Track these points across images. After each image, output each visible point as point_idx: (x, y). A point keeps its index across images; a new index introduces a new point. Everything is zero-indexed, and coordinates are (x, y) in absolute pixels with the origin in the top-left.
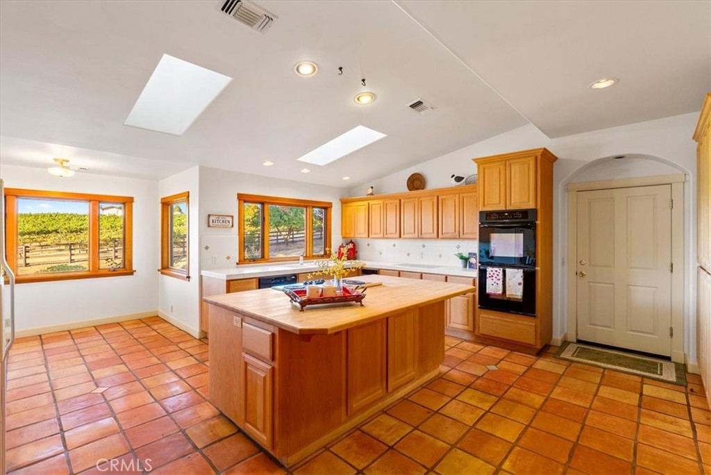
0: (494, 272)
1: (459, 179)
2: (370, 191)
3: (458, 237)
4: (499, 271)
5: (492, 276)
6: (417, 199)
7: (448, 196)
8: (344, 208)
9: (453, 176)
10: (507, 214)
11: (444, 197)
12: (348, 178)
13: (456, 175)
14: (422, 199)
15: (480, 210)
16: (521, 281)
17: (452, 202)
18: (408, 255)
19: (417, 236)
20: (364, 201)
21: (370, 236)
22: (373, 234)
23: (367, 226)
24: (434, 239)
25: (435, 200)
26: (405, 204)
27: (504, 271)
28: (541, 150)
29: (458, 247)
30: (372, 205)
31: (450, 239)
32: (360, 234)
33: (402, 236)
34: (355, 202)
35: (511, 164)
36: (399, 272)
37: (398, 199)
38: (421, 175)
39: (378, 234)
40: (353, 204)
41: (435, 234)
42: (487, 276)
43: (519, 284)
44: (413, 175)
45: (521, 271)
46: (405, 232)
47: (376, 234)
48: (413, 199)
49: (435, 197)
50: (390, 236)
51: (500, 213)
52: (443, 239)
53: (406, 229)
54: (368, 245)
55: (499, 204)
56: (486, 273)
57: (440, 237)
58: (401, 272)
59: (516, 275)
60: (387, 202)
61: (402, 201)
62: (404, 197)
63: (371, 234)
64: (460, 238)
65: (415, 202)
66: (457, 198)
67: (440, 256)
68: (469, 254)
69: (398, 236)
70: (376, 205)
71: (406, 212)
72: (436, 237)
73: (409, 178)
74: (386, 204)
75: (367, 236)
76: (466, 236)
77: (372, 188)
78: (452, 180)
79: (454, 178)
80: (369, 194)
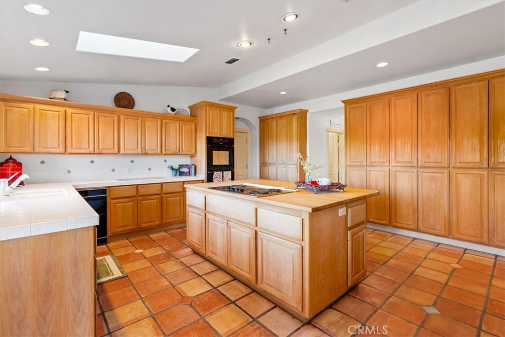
0: (218, 174)
1: (173, 110)
3: (178, 153)
4: (220, 173)
5: (217, 177)
6: (140, 118)
7: (170, 121)
8: (2, 108)
9: (168, 106)
10: (221, 140)
11: (167, 121)
13: (171, 106)
14: (145, 119)
15: (207, 135)
16: (230, 178)
17: (174, 127)
18: (113, 170)
19: (140, 152)
20: (55, 106)
21: (69, 150)
22: (76, 149)
23: (64, 139)
24: (158, 154)
25: (159, 122)
26: (126, 121)
27: (223, 173)
28: (236, 108)
29: (165, 161)
30: (72, 113)
31: (172, 154)
32: (47, 148)
33: (122, 151)
34: (34, 104)
35: (223, 110)
36: (137, 186)
37: (116, 114)
38: (131, 96)
39: (85, 149)
40: (31, 106)
41: (159, 150)
42: (214, 178)
43: (230, 179)
44: (121, 93)
45: (230, 172)
46: (126, 148)
47: (80, 149)
48: (136, 118)
49: (160, 120)
50: (104, 152)
51: (218, 138)
52: (166, 154)
53: (127, 145)
54: (42, 162)
55: (218, 133)
56: (212, 176)
57: (163, 153)
58: (139, 186)
59: (228, 174)
60: (99, 114)
61: (122, 117)
62: (124, 114)
63: (72, 149)
64: (180, 154)
65: (139, 121)
66: (177, 124)
67: (150, 169)
68: (180, 165)
69: (117, 152)
70: (81, 115)
71: (127, 128)
72: (160, 153)
73: (116, 95)
74: (99, 116)
75: (63, 151)
76: (184, 153)
77: (67, 92)
78: (169, 110)
79: (170, 108)
80: (60, 99)
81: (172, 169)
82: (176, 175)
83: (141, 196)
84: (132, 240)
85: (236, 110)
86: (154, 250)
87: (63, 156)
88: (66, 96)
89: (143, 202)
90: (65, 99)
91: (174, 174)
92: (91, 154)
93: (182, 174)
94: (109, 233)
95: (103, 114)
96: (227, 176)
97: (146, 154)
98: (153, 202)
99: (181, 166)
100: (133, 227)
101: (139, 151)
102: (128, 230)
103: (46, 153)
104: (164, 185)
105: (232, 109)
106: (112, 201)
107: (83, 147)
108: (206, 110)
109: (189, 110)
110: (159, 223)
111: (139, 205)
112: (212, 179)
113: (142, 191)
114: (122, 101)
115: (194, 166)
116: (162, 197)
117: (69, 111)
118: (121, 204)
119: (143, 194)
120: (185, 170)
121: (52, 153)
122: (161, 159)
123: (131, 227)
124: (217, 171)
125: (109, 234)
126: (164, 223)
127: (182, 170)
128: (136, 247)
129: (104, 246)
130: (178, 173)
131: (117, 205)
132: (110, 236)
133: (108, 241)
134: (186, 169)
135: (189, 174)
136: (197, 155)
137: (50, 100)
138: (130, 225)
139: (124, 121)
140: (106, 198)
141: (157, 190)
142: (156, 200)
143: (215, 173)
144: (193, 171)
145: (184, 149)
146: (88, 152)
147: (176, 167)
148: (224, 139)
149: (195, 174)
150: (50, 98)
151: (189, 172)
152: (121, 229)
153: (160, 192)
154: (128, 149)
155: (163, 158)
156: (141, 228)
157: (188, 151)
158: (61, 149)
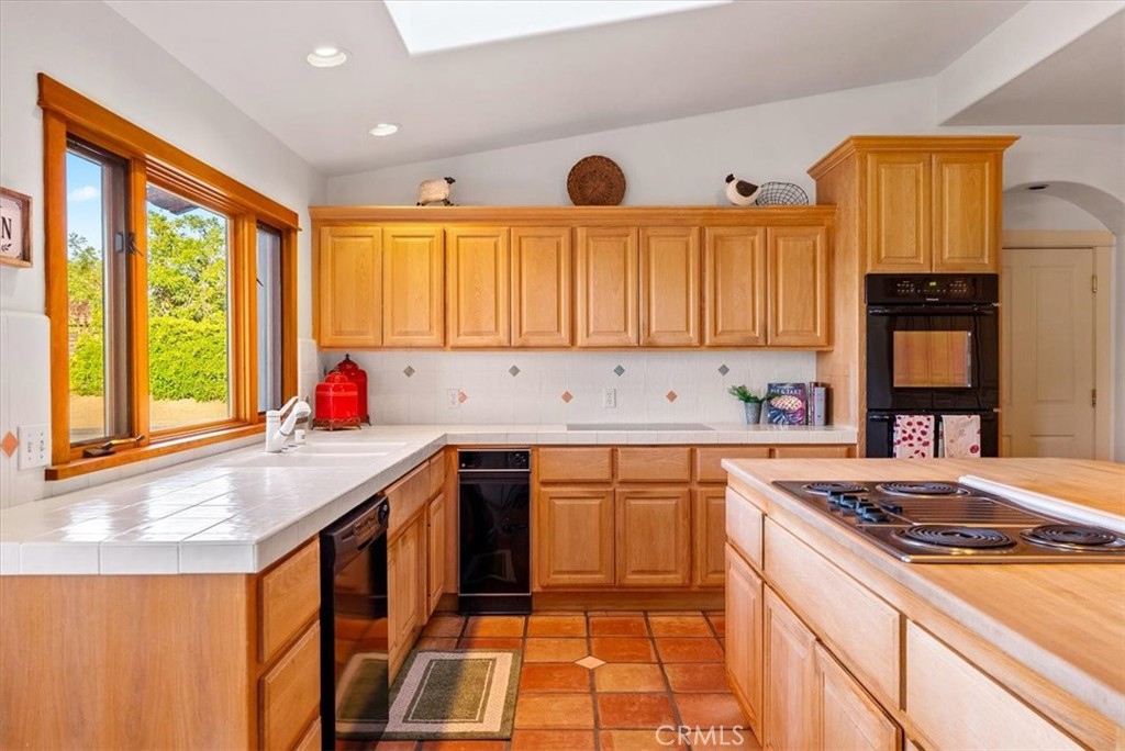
0: (915, 426)
1: (746, 189)
2: (439, 190)
3: (762, 342)
4: (926, 423)
5: (911, 437)
6: (633, 231)
7: (733, 231)
8: (328, 241)
9: (730, 179)
10: (934, 284)
11: (721, 231)
12: (392, 129)
13: (738, 178)
14: (650, 231)
15: (869, 270)
16: (977, 441)
17: (743, 250)
18: (567, 397)
19: (633, 341)
20: (423, 224)
21: (452, 339)
22: (466, 334)
23: (441, 309)
24: (689, 347)
25: (693, 240)
26: (591, 242)
27: (938, 421)
28: (1009, 141)
29: (724, 370)
30: (458, 237)
31: (738, 347)
32: (406, 333)
33: (581, 339)
34: (382, 224)
35: (940, 164)
36: (614, 449)
37: (567, 226)
38: (614, 164)
39: (488, 333)
40: (374, 229)
41: (693, 335)
42: (897, 436)
43: (973, 449)
44: (586, 159)
45: (976, 418)
46: (591, 330)
47: (478, 333)
48: (621, 231)
49: (695, 231)
50: (534, 341)
51: (921, 280)
52: (716, 347)
53: (596, 319)
54: (409, 371)
55: (917, 256)
56: (891, 431)
57: (707, 342)
58: (620, 450)
59: (963, 429)
60: (523, 232)
61: (581, 233)
62: (589, 223)
63: (458, 335)
64: (766, 345)
65: (631, 241)
66: (758, 240)
67: (672, 396)
68: (770, 386)
69: (566, 342)
70: (478, 240)
71: (595, 268)
72: (695, 342)
73: (574, 168)
74: (520, 238)
75: (440, 342)
76: (784, 340)
77: (450, 181)
78: (732, 190)
79: (734, 183)
80: (437, 202)
81: (745, 396)
82: (757, 421)
83: (624, 482)
84: (596, 618)
85: (1008, 153)
86: (631, 670)
87: (439, 354)
88: (447, 192)
89: (633, 502)
90: (447, 202)
91: (751, 417)
92: (501, 348)
93: (778, 416)
94: (537, 584)
95: (531, 231)
96: (961, 433)
97: (651, 346)
98: (664, 506)
99: (774, 391)
100: (598, 578)
101: (631, 336)
102: (585, 586)
103: (406, 347)
104: (699, 451)
105: (992, 150)
106: (543, 489)
107: (484, 329)
108: (864, 173)
109: (813, 182)
110: (680, 582)
111: (620, 509)
112: (891, 444)
113: (628, 467)
114: (591, 183)
115: (820, 392)
116: (691, 495)
117: (454, 230)
118: (567, 502)
119: (631, 476)
120: (791, 403)
121: (418, 347)
122: (708, 363)
123: (594, 576)
124: (911, 412)
125: (535, 587)
126: (699, 582)
127: (779, 403)
128: (589, 648)
129: (520, 621)
130: (765, 415)
131: (557, 502)
132: (538, 593)
133: (534, 608)
134: (794, 400)
135: (803, 418)
136: (836, 348)
137: (420, 207)
138: (592, 572)
139: (587, 244)
140: (528, 479)
141: (676, 467)
142: (674, 502)
143: (902, 420)
144: (818, 407)
145: (781, 329)
146: (495, 344)
147: (758, 389)
148: (945, 279)
149: (828, 421)
150: (418, 204)
151: (805, 411)
152: (565, 579)
153: (685, 476)
154: (597, 333)
155: (715, 360)
156: (622, 587)
157: (798, 333)
158: (436, 338)
